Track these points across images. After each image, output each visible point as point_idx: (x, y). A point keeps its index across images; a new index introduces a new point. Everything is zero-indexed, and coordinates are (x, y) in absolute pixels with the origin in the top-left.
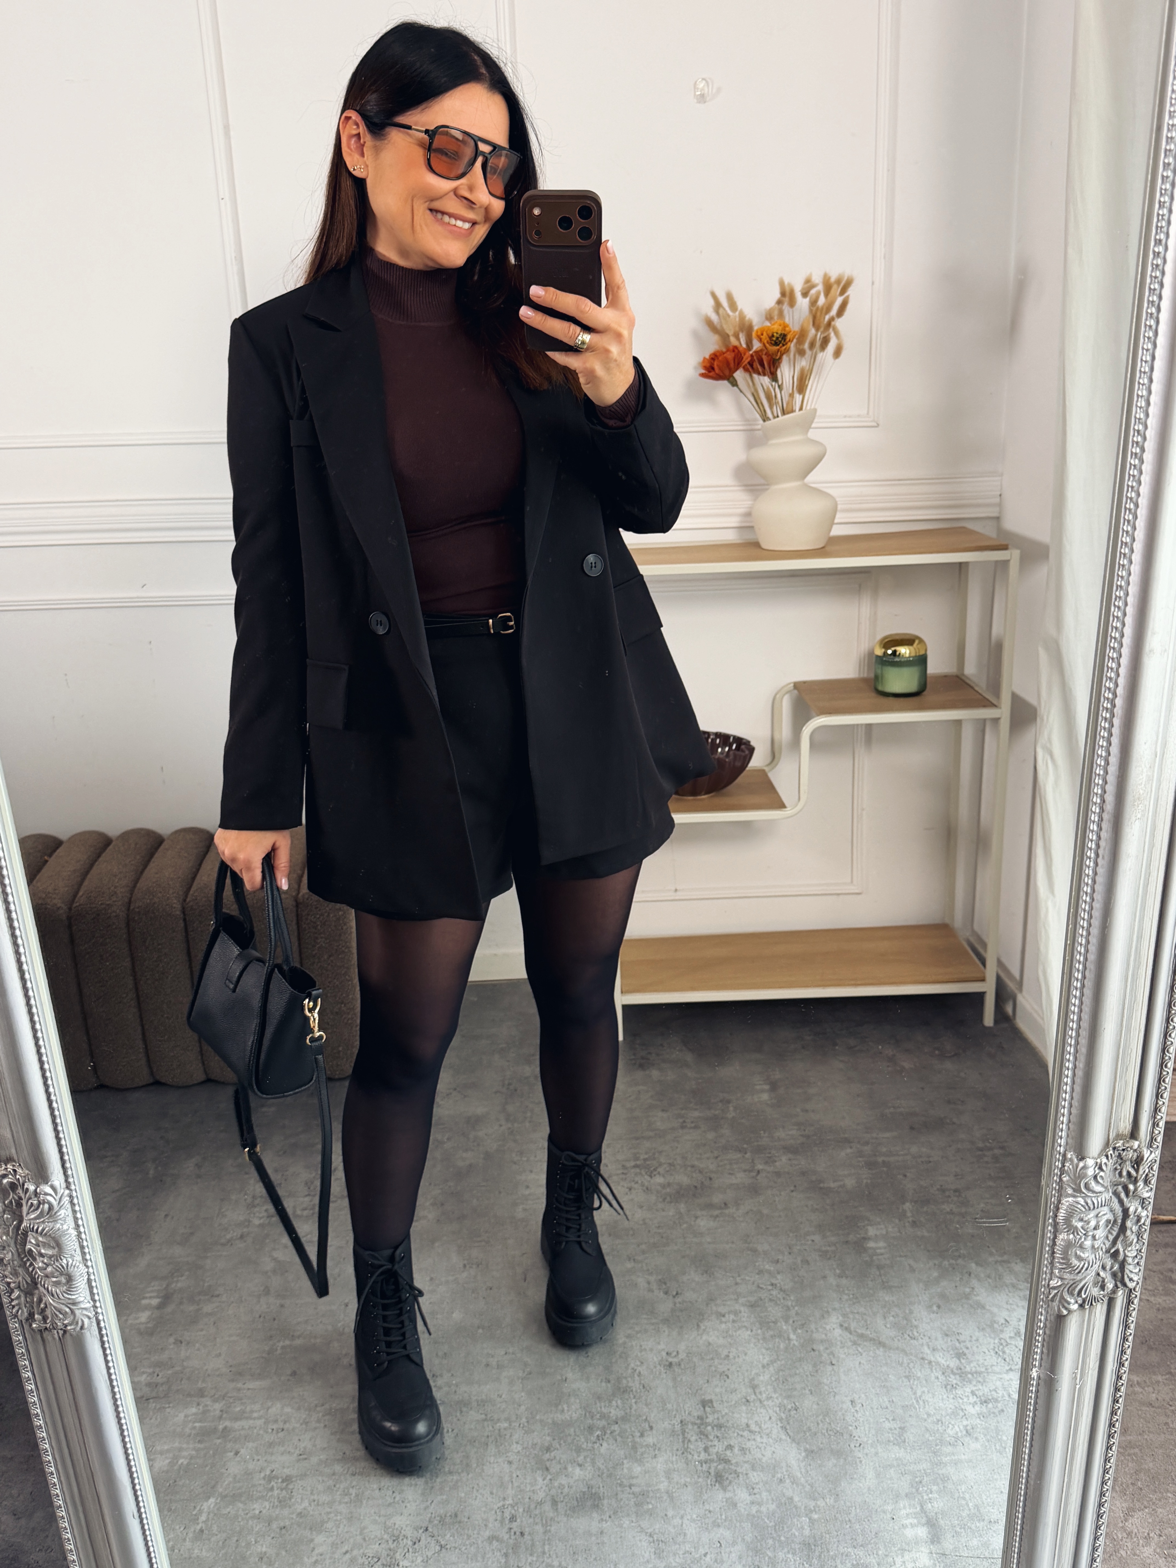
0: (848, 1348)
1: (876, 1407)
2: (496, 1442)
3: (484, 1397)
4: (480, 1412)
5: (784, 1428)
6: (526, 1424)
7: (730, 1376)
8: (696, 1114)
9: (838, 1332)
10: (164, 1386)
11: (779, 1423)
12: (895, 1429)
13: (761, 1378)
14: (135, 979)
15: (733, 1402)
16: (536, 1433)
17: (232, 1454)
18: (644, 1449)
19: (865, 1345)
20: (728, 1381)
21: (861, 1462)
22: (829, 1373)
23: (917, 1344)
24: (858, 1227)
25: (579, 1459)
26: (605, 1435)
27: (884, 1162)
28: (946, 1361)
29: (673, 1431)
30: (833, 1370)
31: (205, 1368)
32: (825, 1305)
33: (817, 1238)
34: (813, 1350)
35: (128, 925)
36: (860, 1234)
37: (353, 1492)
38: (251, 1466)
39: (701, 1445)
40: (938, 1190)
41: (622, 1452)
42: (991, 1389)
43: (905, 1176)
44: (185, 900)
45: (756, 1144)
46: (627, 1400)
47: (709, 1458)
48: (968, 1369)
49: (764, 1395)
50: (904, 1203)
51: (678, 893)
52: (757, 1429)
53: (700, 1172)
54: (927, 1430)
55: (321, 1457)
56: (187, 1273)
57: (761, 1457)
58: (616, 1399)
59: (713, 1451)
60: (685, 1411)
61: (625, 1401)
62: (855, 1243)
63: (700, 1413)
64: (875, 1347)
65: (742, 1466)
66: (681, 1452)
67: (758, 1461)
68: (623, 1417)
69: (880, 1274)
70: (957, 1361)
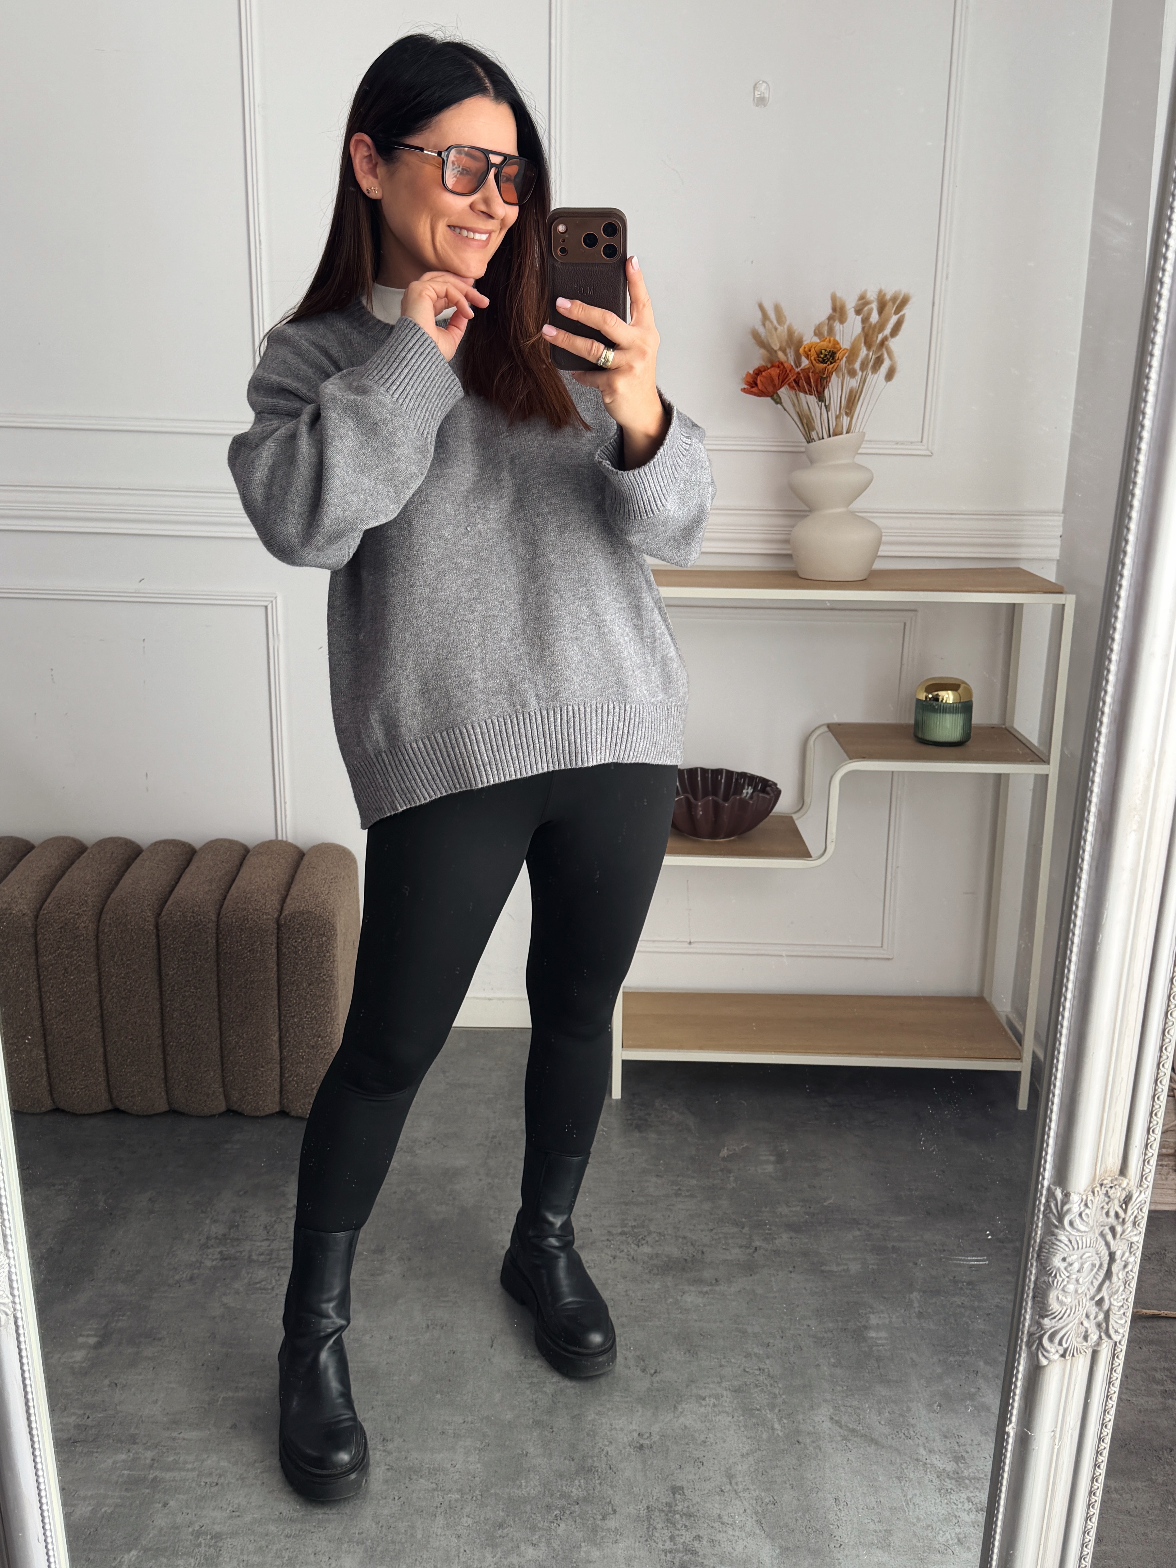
0: (837, 1442)
1: (862, 1507)
2: (446, 1513)
3: (437, 1466)
4: (431, 1480)
5: (759, 1522)
6: (479, 1497)
7: (705, 1463)
8: (694, 1182)
9: (827, 1424)
10: (94, 1430)
11: (754, 1516)
12: (880, 1531)
13: (740, 1468)
14: (101, 997)
15: (706, 1491)
16: (489, 1508)
17: (160, 1505)
18: (604, 1534)
19: (855, 1441)
20: (702, 1468)
21: (840, 1563)
22: (813, 1468)
23: (912, 1443)
24: (859, 1314)
25: (533, 1538)
26: (563, 1515)
27: (893, 1247)
28: (942, 1464)
29: (638, 1517)
30: (818, 1465)
31: (140, 1414)
32: (816, 1395)
33: (813, 1323)
34: (798, 1442)
35: (97, 937)
36: (861, 1322)
37: (286, 1555)
38: (179, 1520)
39: (667, 1533)
40: (950, 1280)
41: (580, 1535)
43: (916, 1264)
44: (159, 915)
45: (755, 1218)
46: (591, 1479)
47: (675, 1547)
48: (966, 1473)
49: (740, 1487)
50: (912, 1293)
51: (692, 945)
52: (730, 1521)
53: (692, 1244)
54: (916, 1535)
55: (255, 1516)
56: (129, 1313)
57: (732, 1551)
58: (579, 1478)
59: (680, 1540)
60: (653, 1496)
61: (589, 1481)
62: (855, 1331)
63: (667, 1500)
64: (866, 1444)
65: (709, 1559)
66: (645, 1539)
67: (728, 1555)
68: (585, 1497)
69: (879, 1366)
70: (955, 1465)
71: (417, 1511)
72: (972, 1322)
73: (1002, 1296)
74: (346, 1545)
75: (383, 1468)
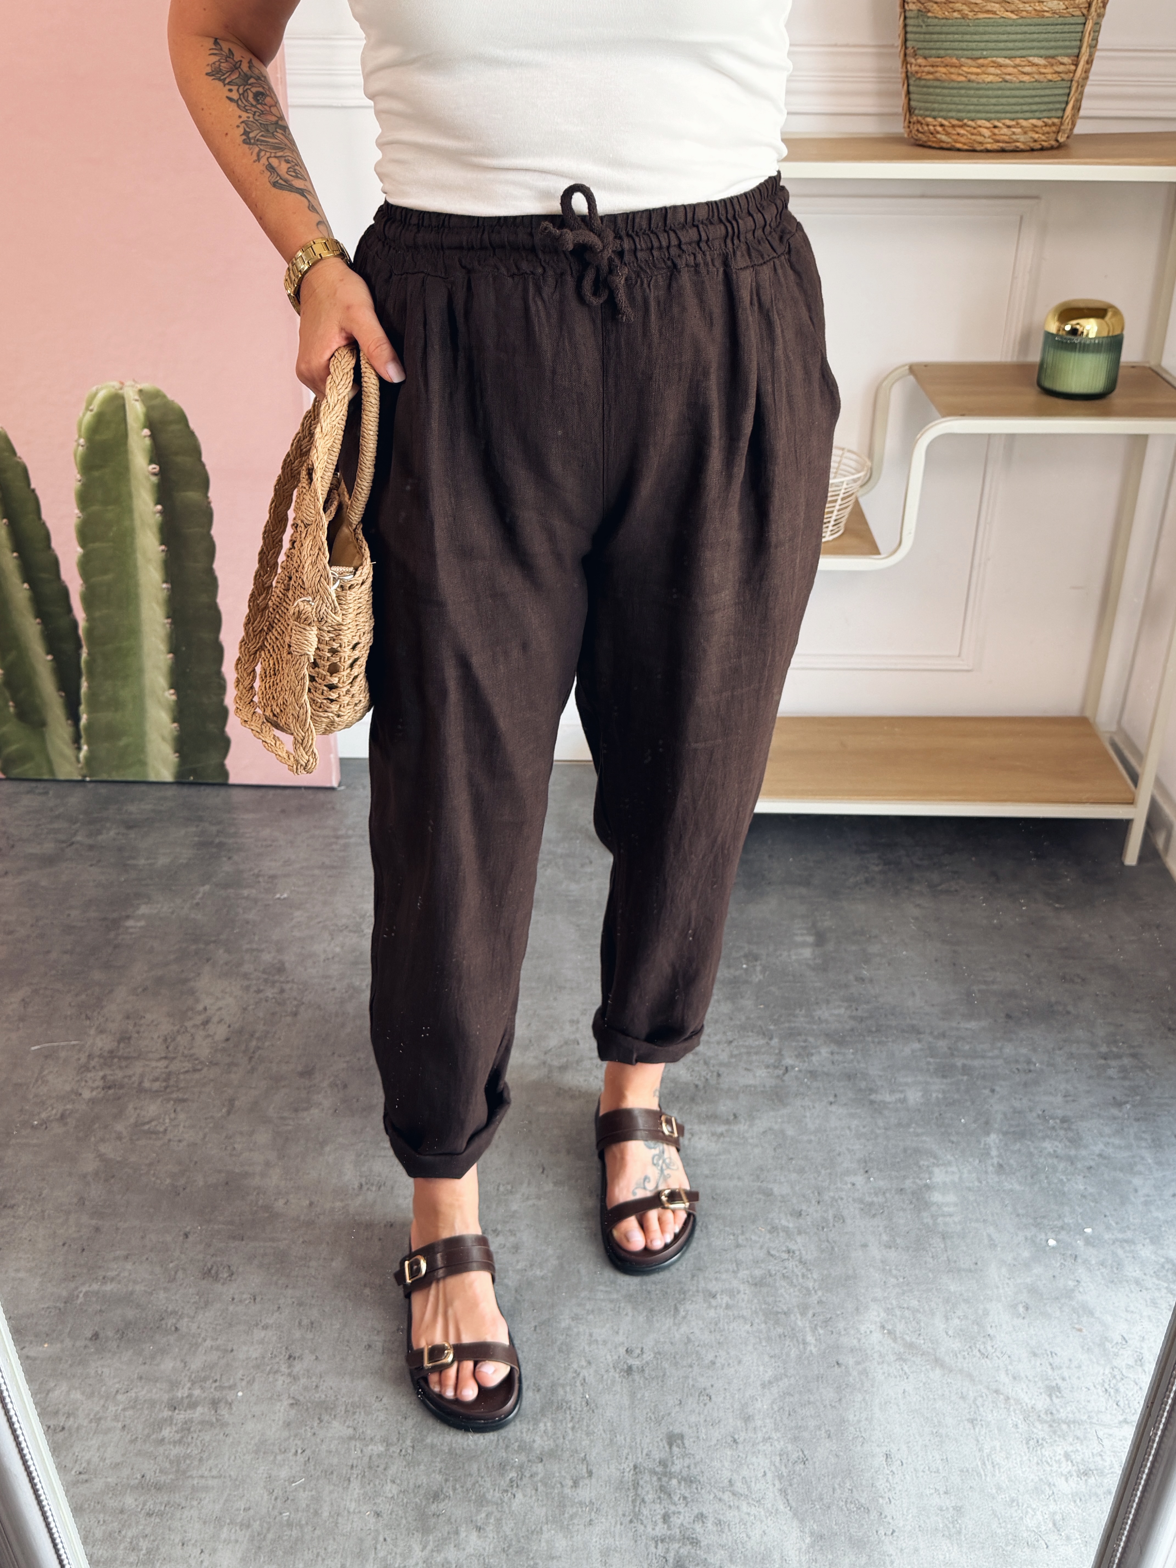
0: (889, 1364)
1: (922, 1467)
2: (364, 1476)
3: (357, 1399)
4: (347, 1422)
5: (783, 1492)
6: (410, 1451)
7: (713, 1397)
9: (876, 1336)
11: (777, 1482)
12: (947, 1509)
13: (758, 1405)
15: (714, 1441)
16: (422, 1467)
18: (575, 1510)
19: (914, 1362)
20: (710, 1405)
21: (892, 1562)
22: (857, 1405)
23: (990, 1366)
24: (920, 1168)
25: (479, 1518)
26: (521, 1479)
27: (964, 1066)
28: (1030, 1399)
29: (622, 1482)
30: (864, 1399)
32: (863, 1291)
33: (860, 1180)
34: (838, 1363)
36: (922, 1180)
37: (144, 1545)
39: (659, 1510)
41: (544, 1509)
42: (1095, 1452)
43: (993, 1091)
45: (787, 1025)
46: (561, 1421)
47: (669, 1532)
48: (1063, 1415)
49: (760, 1435)
50: (989, 1135)
52: (744, 1491)
53: (706, 1064)
54: (996, 1516)
55: (109, 1480)
57: (746, 1539)
58: (545, 1420)
59: (676, 1521)
60: (642, 1449)
61: (558, 1424)
62: (913, 1193)
63: (663, 1455)
64: (928, 1367)
65: (715, 1554)
66: (629, 1519)
67: (740, 1546)
68: (552, 1450)
69: (945, 1247)
70: (1048, 1399)
71: (326, 1472)
72: (1068, 1180)
73: (1107, 1139)
74: (225, 1530)
75: (286, 1402)
